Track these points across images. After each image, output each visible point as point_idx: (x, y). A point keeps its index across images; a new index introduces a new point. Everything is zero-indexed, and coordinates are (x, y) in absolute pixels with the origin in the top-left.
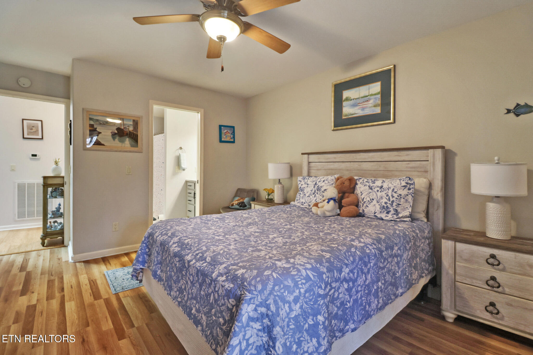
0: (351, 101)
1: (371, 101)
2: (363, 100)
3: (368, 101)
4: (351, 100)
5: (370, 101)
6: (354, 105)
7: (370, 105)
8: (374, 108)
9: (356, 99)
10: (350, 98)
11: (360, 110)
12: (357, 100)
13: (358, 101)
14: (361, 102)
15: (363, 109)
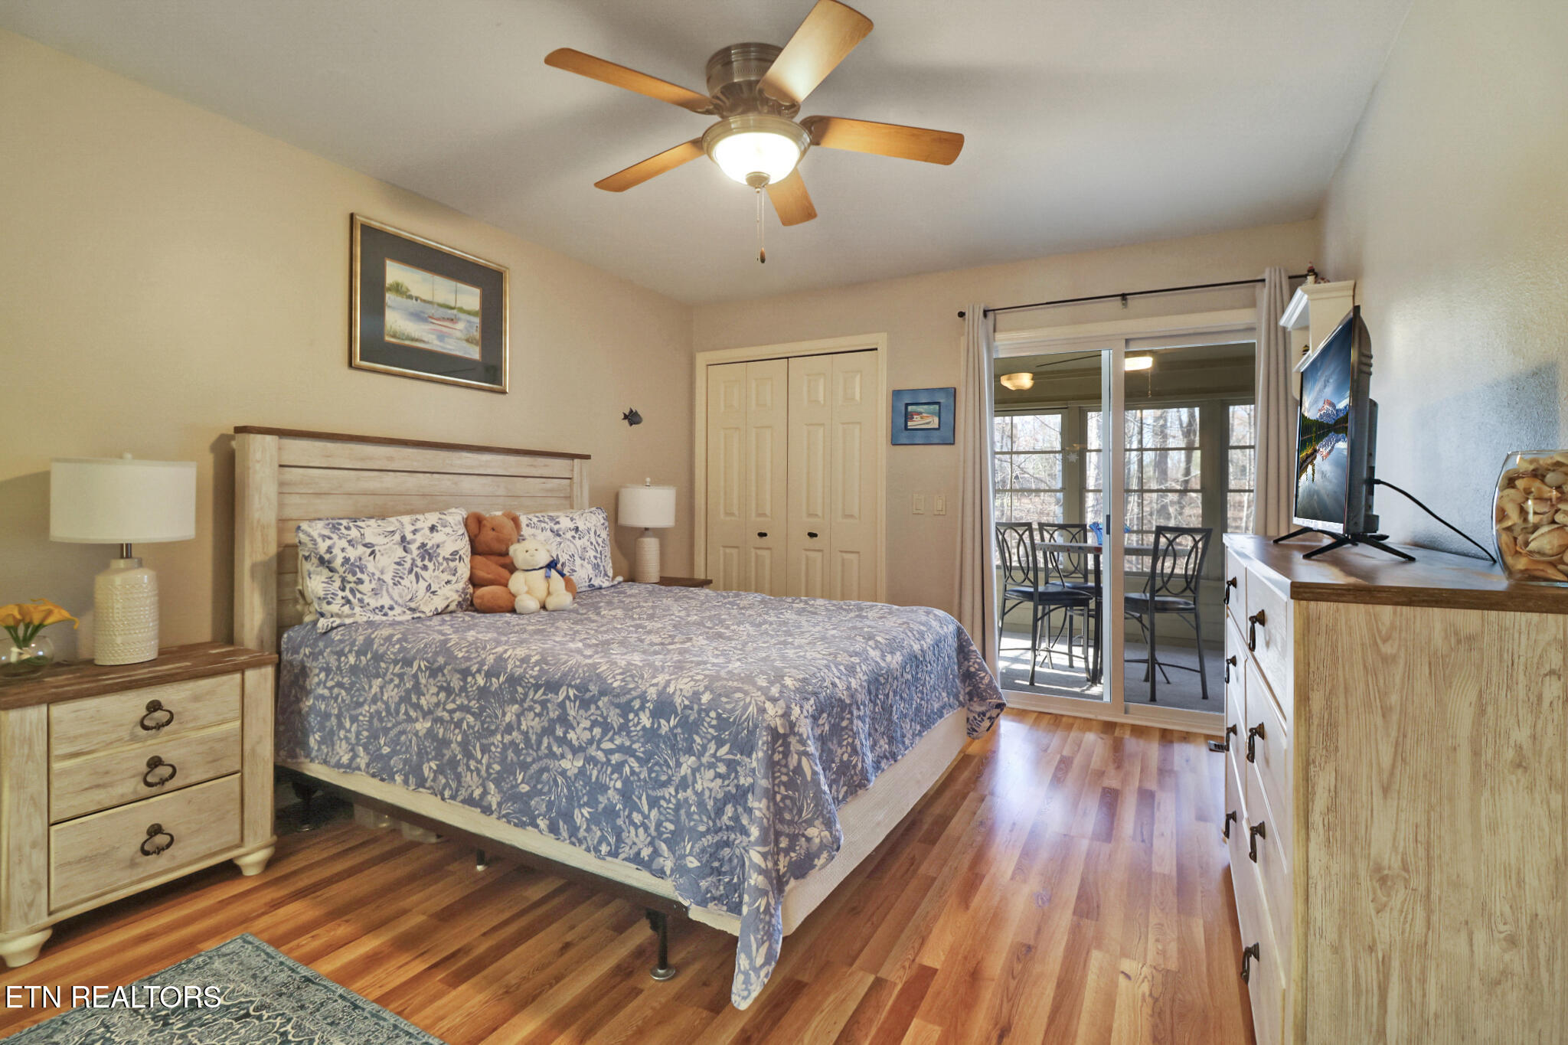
0: (409, 300)
1: (460, 326)
2: (442, 312)
3: (452, 320)
4: (410, 297)
5: (456, 323)
6: (418, 317)
7: (459, 334)
8: (465, 344)
9: (424, 301)
10: (408, 290)
11: (434, 337)
12: (427, 305)
13: (431, 310)
14: (436, 316)
15: (441, 337)
